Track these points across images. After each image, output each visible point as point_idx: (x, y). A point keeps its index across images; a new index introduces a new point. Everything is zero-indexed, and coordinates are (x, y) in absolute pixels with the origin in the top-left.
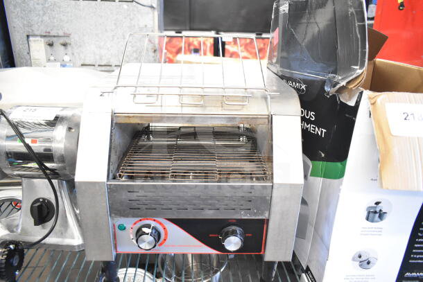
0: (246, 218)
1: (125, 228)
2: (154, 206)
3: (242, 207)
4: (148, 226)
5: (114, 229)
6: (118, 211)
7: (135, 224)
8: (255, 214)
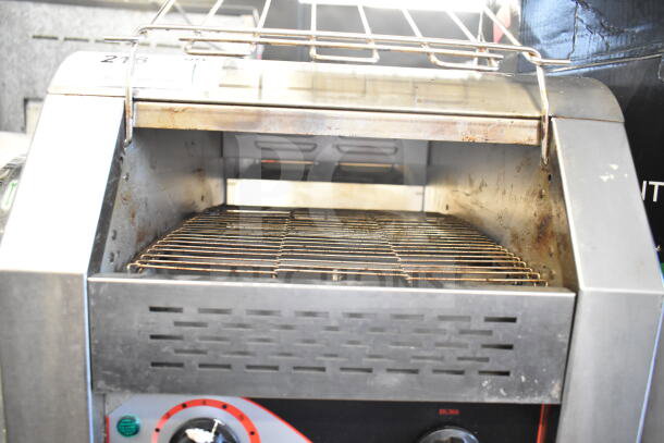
0: (494, 400)
1: (136, 431)
2: (225, 358)
3: (486, 366)
4: (206, 424)
5: (107, 431)
6: (117, 370)
7: (168, 416)
8: (522, 389)
